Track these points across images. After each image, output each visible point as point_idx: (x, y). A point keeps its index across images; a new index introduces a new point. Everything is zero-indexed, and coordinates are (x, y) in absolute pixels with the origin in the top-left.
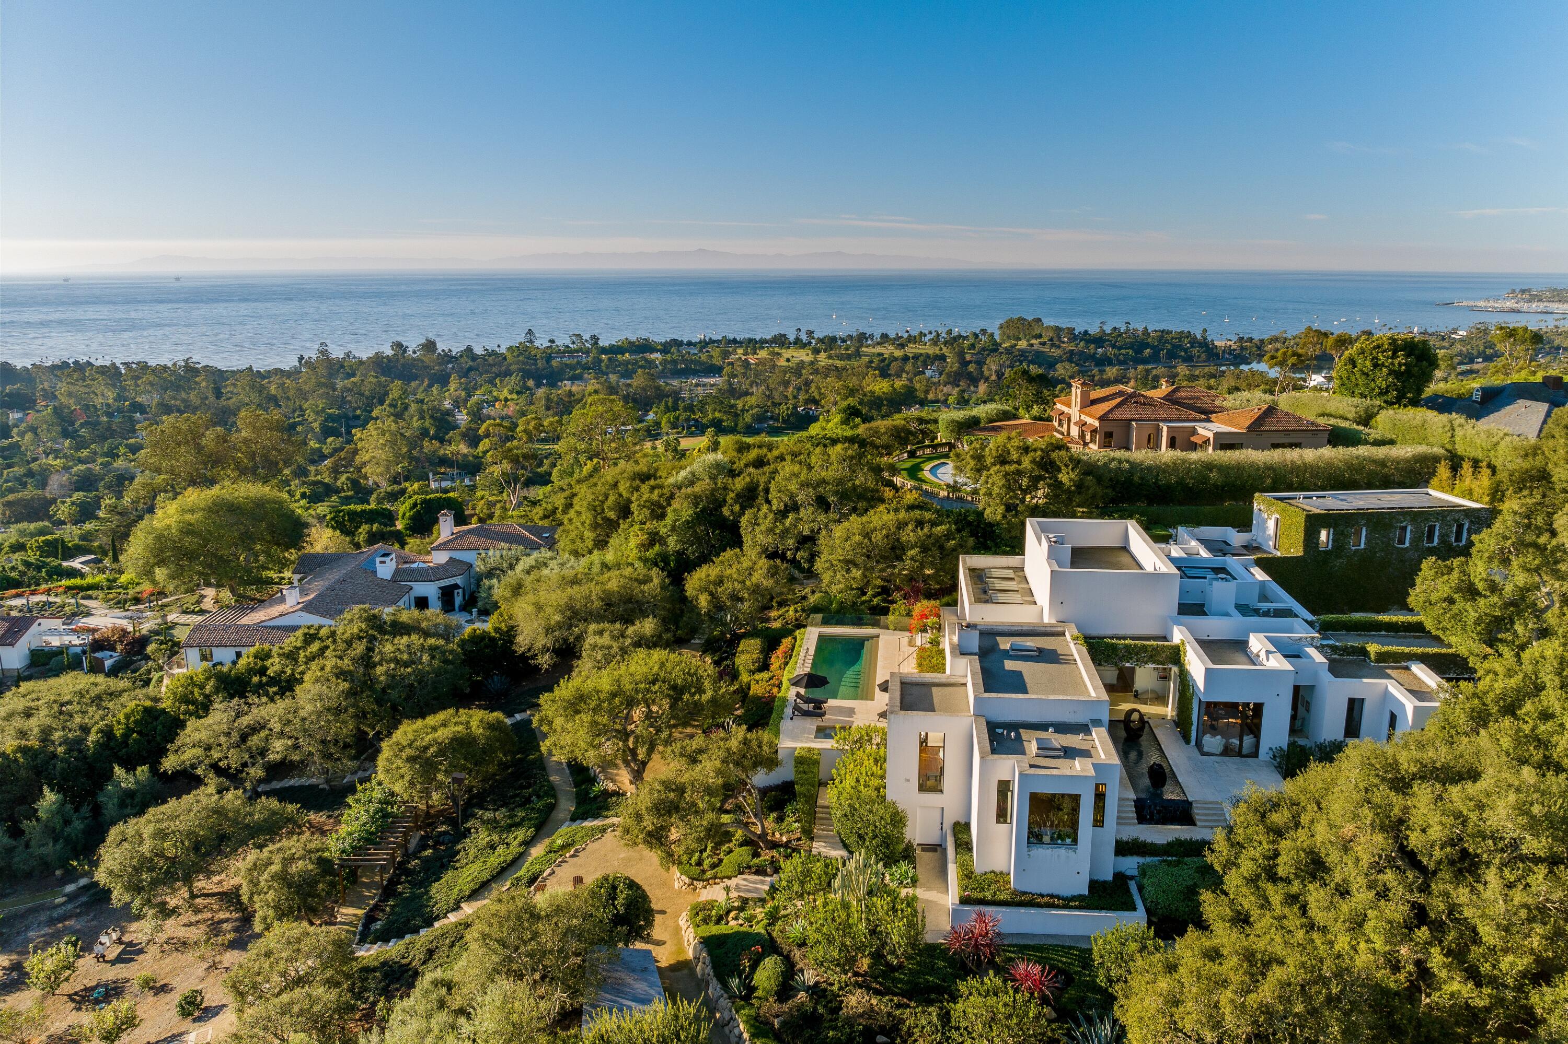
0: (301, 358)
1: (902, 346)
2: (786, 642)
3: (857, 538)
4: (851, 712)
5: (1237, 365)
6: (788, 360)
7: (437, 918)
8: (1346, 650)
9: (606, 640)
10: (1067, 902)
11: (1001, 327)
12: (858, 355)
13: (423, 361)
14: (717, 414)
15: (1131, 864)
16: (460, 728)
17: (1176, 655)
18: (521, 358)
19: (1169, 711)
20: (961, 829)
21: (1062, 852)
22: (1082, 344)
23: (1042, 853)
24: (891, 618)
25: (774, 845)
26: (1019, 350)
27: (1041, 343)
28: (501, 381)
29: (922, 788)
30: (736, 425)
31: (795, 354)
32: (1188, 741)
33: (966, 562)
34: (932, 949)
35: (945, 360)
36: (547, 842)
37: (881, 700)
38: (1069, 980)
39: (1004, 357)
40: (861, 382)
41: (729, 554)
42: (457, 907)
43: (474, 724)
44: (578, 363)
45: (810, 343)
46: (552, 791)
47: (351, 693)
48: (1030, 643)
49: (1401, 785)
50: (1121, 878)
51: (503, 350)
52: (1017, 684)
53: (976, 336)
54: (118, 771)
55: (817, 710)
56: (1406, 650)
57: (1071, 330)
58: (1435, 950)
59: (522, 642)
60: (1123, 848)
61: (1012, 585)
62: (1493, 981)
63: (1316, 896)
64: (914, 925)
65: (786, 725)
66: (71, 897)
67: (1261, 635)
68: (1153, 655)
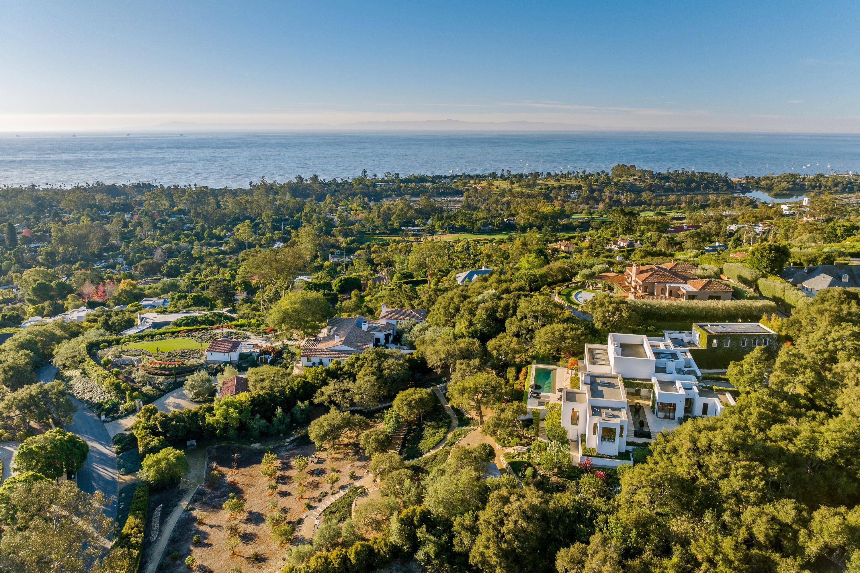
0: (251, 183)
1: (558, 180)
2: (524, 370)
3: (550, 334)
4: (548, 397)
5: (744, 193)
6: (497, 188)
7: (423, 454)
8: (707, 388)
9: (464, 366)
10: (611, 457)
11: (613, 169)
12: (534, 185)
13: (312, 187)
14: (463, 223)
15: (630, 448)
16: (419, 395)
17: (652, 387)
18: (361, 186)
19: (650, 403)
20: (583, 436)
21: (611, 443)
22: (657, 180)
23: (605, 443)
24: (561, 363)
25: (526, 438)
26: (622, 183)
27: (634, 179)
28: (352, 199)
29: (572, 424)
30: (473, 228)
31: (501, 184)
32: (654, 413)
33: (588, 346)
34: (574, 467)
35: (581, 189)
36: (452, 433)
37: (558, 394)
38: (611, 477)
39: (614, 188)
40: (537, 205)
41: (501, 335)
42: (429, 451)
43: (424, 394)
44: (390, 188)
45: (509, 177)
46: (449, 417)
47: (377, 379)
48: (606, 380)
49: (700, 432)
50: (628, 452)
51: (350, 181)
52: (601, 395)
53: (599, 174)
54: (299, 403)
55: (538, 396)
56: (725, 388)
57: (651, 172)
58: (698, 471)
59: (430, 364)
60: (628, 444)
61: (602, 357)
62: (711, 479)
63: (674, 458)
64: (570, 461)
65: (529, 401)
66: (291, 443)
67: (679, 382)
68: (645, 386)
